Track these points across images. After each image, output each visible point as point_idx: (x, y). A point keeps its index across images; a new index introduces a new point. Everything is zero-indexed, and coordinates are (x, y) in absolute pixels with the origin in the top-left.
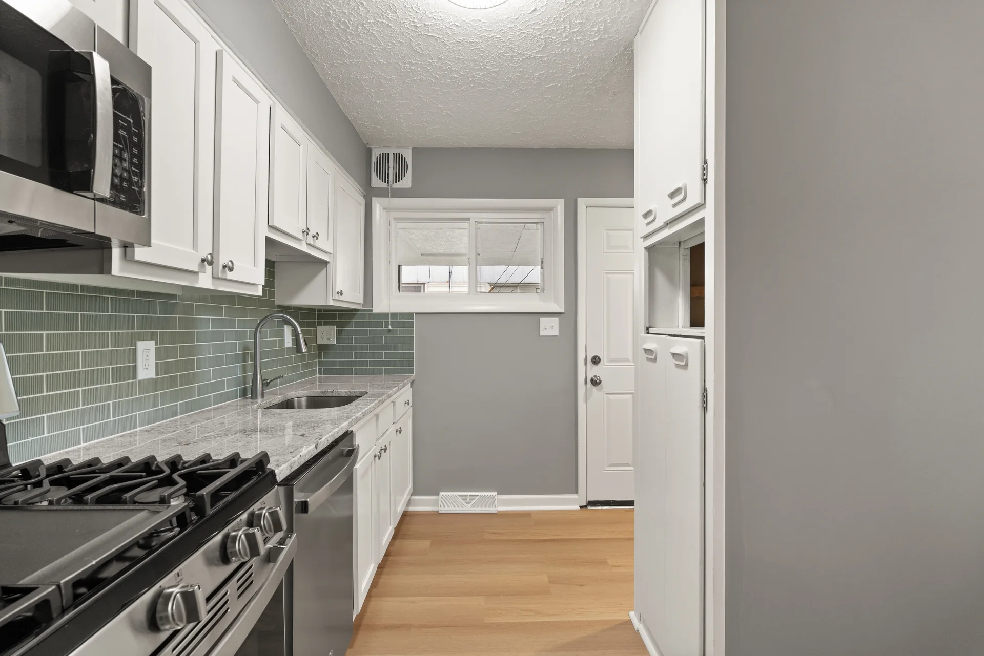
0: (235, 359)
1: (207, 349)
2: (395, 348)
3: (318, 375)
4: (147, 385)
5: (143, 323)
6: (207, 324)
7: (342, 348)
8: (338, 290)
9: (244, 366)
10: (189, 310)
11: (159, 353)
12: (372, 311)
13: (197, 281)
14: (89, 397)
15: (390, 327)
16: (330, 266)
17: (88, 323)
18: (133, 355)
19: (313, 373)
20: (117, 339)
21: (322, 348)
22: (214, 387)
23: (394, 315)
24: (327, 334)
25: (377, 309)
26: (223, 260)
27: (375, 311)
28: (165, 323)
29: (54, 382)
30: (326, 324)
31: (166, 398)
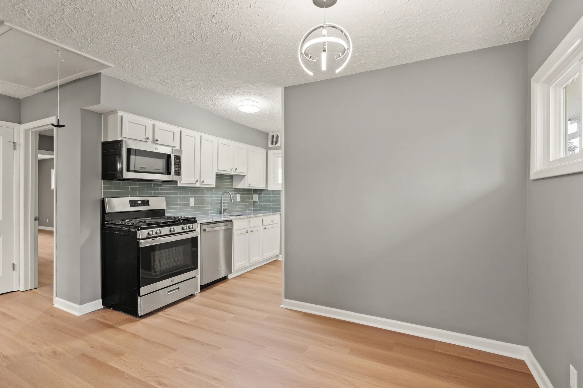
0: (217, 203)
1: (208, 200)
2: (275, 202)
3: (253, 211)
4: (192, 207)
5: (191, 194)
6: (208, 194)
7: (260, 202)
8: (249, 183)
9: (220, 205)
10: (203, 190)
11: (195, 201)
12: (268, 189)
13: (196, 185)
14: (180, 208)
15: (273, 195)
16: (246, 176)
17: (180, 194)
18: (189, 201)
19: (251, 210)
20: (185, 197)
21: (254, 202)
22: (210, 210)
23: (274, 191)
24: (255, 197)
25: (270, 189)
26: (202, 180)
27: (269, 190)
28: (196, 194)
29: (174, 205)
30: (255, 194)
31: (197, 211)
